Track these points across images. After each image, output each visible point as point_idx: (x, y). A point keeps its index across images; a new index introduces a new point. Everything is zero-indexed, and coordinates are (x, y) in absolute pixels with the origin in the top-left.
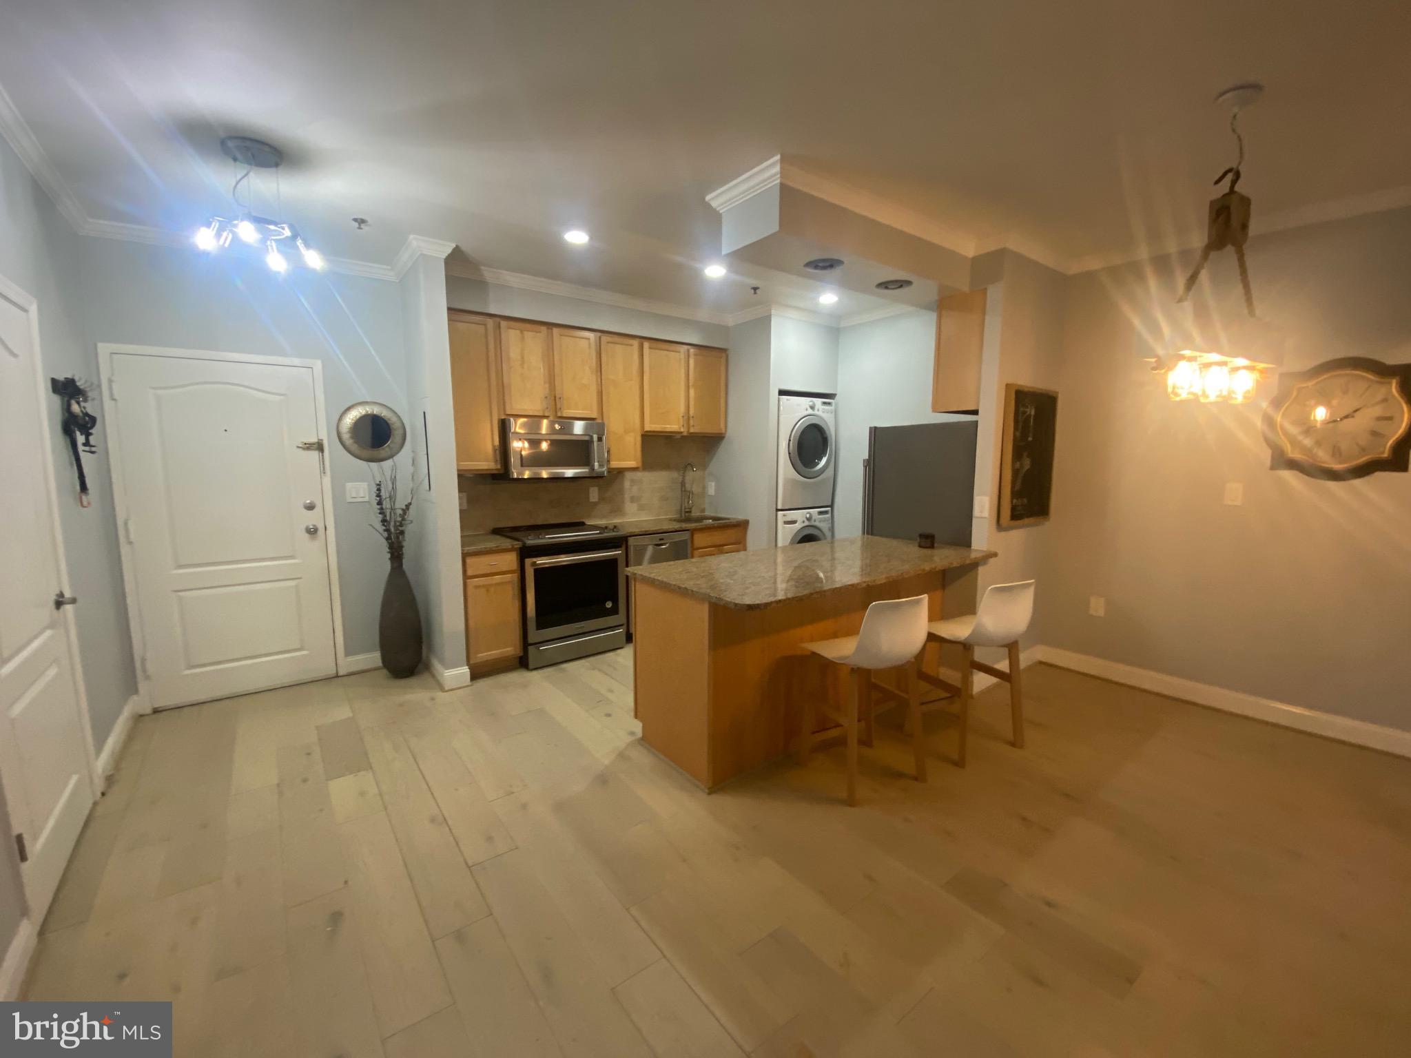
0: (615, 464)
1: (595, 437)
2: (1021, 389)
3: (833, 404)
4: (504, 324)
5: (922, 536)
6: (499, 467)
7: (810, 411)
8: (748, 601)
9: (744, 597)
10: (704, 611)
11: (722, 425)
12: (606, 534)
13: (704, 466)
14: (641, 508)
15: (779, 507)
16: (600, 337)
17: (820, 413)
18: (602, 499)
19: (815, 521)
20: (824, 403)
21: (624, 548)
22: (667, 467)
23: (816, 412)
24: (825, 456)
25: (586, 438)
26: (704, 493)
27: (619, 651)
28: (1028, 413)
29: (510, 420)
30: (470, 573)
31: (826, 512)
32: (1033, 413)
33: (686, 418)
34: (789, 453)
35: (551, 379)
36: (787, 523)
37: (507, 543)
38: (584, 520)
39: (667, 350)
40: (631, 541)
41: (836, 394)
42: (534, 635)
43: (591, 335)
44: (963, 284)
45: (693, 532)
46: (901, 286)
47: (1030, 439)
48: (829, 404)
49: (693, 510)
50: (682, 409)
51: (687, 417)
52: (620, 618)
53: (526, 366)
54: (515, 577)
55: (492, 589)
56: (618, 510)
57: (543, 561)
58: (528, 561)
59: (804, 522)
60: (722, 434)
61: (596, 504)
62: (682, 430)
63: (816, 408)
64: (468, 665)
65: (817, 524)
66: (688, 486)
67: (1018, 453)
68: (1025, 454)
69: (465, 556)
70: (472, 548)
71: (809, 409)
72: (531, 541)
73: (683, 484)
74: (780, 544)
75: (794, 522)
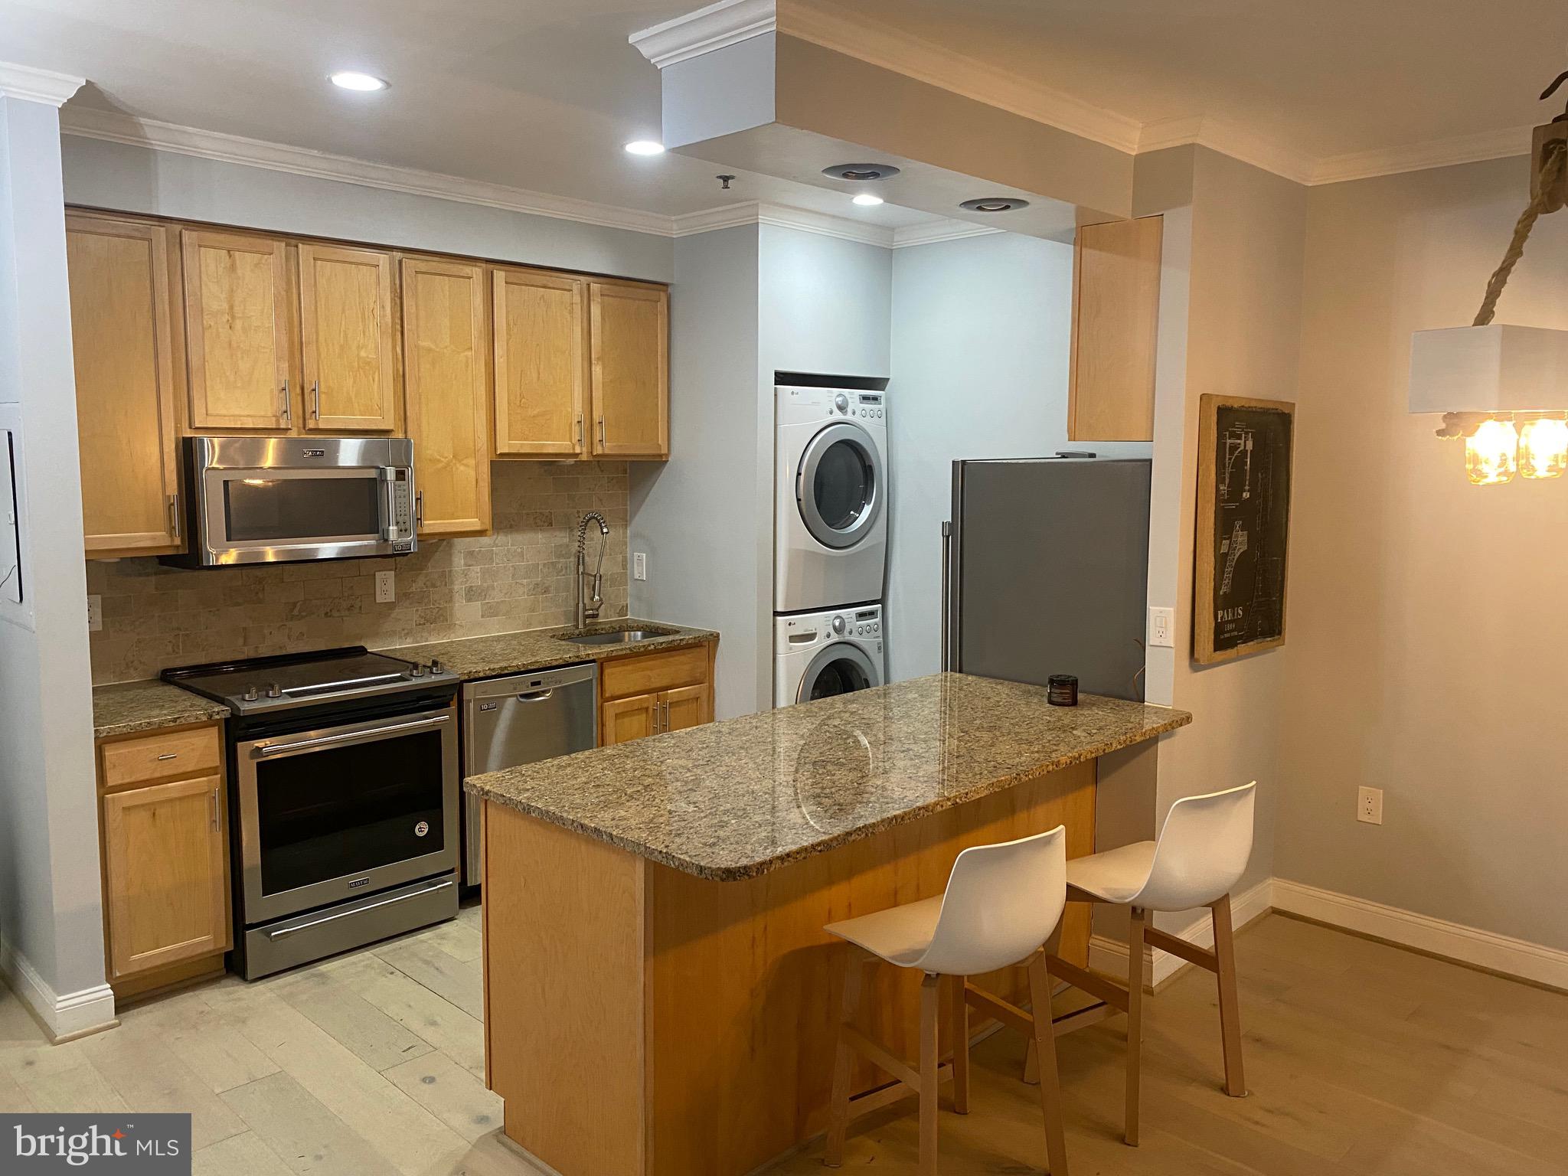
0: (432, 525)
1: (391, 474)
2: (1229, 404)
3: (883, 400)
4: (188, 236)
5: (1052, 681)
6: (178, 541)
7: (838, 416)
8: (726, 858)
9: (716, 849)
10: (637, 878)
11: (662, 440)
12: (414, 681)
13: (625, 522)
14: (490, 612)
15: (780, 609)
16: (400, 262)
17: (856, 419)
18: (402, 596)
19: (851, 632)
20: (865, 398)
21: (454, 707)
22: (545, 522)
23: (849, 417)
24: (869, 504)
25: (373, 474)
26: (623, 577)
27: (445, 927)
28: (1242, 448)
29: (202, 441)
30: (113, 779)
31: (872, 614)
32: (1250, 445)
33: (585, 425)
34: (799, 500)
35: (295, 350)
36: (793, 639)
37: (198, 708)
38: (362, 644)
39: (544, 287)
40: (469, 690)
41: (888, 379)
42: (259, 905)
43: (383, 258)
44: (1121, 207)
45: (602, 663)
46: (1007, 207)
47: (1246, 495)
48: (875, 399)
49: (601, 612)
50: (578, 408)
51: (589, 425)
52: (447, 856)
53: (238, 324)
54: (215, 782)
55: (161, 812)
56: (440, 618)
57: (274, 746)
58: (244, 748)
59: (828, 636)
60: (661, 456)
61: (391, 606)
62: (578, 450)
63: (849, 410)
64: (108, 981)
65: (854, 638)
66: (592, 563)
67: (1224, 527)
68: (1238, 524)
69: (101, 745)
70: (121, 726)
71: (836, 410)
72: (252, 705)
73: (580, 559)
74: (782, 703)
75: (810, 637)
